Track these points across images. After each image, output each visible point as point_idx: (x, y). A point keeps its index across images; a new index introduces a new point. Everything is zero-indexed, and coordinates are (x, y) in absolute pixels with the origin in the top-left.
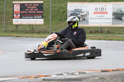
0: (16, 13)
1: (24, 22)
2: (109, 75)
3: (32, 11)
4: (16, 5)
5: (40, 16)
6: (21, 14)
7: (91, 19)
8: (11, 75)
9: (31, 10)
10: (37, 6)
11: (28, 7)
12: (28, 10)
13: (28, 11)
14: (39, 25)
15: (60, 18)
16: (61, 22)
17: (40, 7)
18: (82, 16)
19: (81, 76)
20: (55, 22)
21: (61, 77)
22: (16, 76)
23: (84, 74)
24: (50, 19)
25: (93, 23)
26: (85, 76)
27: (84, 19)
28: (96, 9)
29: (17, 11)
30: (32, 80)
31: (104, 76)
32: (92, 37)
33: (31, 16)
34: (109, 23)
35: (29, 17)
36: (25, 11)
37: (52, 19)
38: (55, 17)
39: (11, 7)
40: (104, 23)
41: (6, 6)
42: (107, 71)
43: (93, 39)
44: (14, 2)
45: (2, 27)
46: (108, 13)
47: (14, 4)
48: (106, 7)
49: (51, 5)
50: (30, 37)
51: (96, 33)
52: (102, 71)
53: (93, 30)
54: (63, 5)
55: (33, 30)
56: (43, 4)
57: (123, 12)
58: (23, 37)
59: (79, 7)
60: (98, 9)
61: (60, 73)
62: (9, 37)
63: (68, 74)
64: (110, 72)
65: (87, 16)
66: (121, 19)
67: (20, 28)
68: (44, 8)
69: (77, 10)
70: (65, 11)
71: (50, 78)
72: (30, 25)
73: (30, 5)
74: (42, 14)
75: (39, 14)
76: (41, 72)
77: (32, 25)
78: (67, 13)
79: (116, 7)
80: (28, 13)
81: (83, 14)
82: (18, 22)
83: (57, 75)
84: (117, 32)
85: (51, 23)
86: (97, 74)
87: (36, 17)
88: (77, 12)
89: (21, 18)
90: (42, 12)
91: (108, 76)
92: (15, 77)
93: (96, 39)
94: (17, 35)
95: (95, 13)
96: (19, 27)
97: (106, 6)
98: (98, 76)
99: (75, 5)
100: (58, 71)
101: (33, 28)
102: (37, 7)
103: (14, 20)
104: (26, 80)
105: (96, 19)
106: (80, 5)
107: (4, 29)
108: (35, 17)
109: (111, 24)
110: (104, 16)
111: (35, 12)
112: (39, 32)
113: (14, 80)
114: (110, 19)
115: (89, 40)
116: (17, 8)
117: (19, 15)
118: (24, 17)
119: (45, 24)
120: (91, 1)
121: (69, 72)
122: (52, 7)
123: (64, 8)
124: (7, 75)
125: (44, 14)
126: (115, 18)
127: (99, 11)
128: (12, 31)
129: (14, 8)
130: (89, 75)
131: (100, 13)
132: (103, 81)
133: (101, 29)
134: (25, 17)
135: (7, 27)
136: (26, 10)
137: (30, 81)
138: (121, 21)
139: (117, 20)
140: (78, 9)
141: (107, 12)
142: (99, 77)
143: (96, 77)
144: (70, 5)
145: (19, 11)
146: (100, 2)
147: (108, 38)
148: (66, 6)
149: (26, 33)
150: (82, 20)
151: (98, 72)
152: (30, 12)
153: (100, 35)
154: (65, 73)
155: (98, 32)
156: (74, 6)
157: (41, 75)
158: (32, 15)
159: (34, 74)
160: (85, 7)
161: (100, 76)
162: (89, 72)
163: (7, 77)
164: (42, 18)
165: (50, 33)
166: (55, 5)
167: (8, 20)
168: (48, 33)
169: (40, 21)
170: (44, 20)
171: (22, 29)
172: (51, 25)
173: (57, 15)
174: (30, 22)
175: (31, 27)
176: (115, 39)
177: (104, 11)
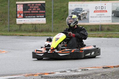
1: (28, 21)
2: (110, 72)
3: (35, 11)
4: (19, 5)
5: (42, 15)
6: (24, 14)
7: (91, 17)
8: (16, 73)
9: (33, 9)
11: (31, 7)
12: (31, 9)
13: (31, 11)
14: (42, 24)
15: (61, 17)
16: (62, 21)
17: (42, 6)
18: (82, 14)
19: (84, 73)
20: (57, 21)
21: (64, 74)
22: (22, 74)
24: (52, 18)
25: (93, 21)
26: (87, 72)
27: (85, 17)
28: (96, 8)
29: (20, 11)
30: (36, 78)
31: (106, 72)
32: (92, 34)
33: (33, 16)
34: (109, 21)
35: (32, 17)
37: (53, 19)
38: (56, 16)
39: (14, 7)
40: (104, 21)
41: (9, 6)
42: (109, 68)
43: (94, 37)
44: (17, 3)
45: (6, 27)
47: (17, 4)
48: (105, 6)
49: (52, 5)
50: (33, 36)
51: (97, 31)
52: (103, 68)
53: (94, 28)
54: (65, 5)
55: (36, 29)
56: (44, 4)
58: (26, 36)
59: (80, 6)
60: (98, 8)
61: (63, 70)
62: (13, 36)
63: (71, 71)
64: (111, 68)
65: (87, 14)
67: (23, 28)
68: (46, 8)
69: (78, 9)
70: (67, 10)
72: (33, 24)
73: (32, 5)
74: (44, 13)
75: (41, 13)
76: (45, 70)
77: (35, 24)
78: (68, 12)
79: (116, 5)
80: (31, 13)
82: (21, 21)
83: (60, 72)
84: (116, 30)
85: (53, 22)
86: (99, 71)
87: (38, 17)
88: (78, 10)
89: (24, 17)
91: (109, 73)
93: (97, 37)
94: (20, 34)
96: (23, 26)
97: (105, 4)
98: (100, 73)
100: (61, 69)
101: (35, 27)
102: (40, 7)
103: (17, 19)
104: (31, 77)
106: (81, 4)
107: (8, 29)
108: (37, 17)
109: (111, 22)
110: (104, 15)
111: (37, 12)
112: (41, 31)
113: (20, 77)
114: (110, 17)
115: (90, 38)
117: (22, 15)
118: (27, 17)
119: (47, 23)
121: (72, 69)
122: (53, 6)
123: (65, 7)
124: (12, 73)
125: (46, 14)
126: (114, 16)
128: (16, 31)
130: (91, 72)
131: (100, 11)
132: (105, 77)
133: (101, 27)
134: (28, 17)
135: (10, 26)
136: (29, 10)
137: (35, 78)
139: (117, 17)
140: (79, 8)
141: (106, 11)
142: (101, 74)
143: (97, 73)
144: (71, 4)
145: (22, 11)
147: (108, 36)
148: (67, 5)
149: (30, 32)
150: (83, 19)
151: (99, 69)
152: (32, 12)
153: (101, 33)
154: (68, 70)
155: (98, 30)
156: (75, 5)
157: (45, 72)
158: (35, 15)
160: (86, 6)
161: (102, 73)
162: (92, 69)
163: (13, 75)
164: (45, 17)
165: (52, 31)
166: (56, 4)
167: (11, 20)
168: (50, 31)
169: (42, 20)
170: (46, 19)
171: (25, 28)
172: (53, 24)
173: (59, 14)
174: (33, 21)
175: (34, 26)
176: (114, 37)
177: (104, 9)
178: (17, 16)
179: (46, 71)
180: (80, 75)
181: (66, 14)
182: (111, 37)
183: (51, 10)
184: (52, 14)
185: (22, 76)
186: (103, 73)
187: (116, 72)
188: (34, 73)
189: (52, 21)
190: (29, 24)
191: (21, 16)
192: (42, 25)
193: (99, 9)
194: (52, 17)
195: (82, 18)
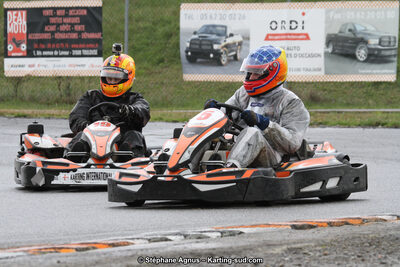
0: (14, 40)
1: (42, 68)
2: (318, 241)
3: (66, 32)
4: (15, 12)
5: (92, 49)
6: (30, 43)
9: (63, 28)
10: (80, 16)
11: (53, 20)
12: (53, 28)
13: (53, 33)
14: (91, 78)
15: (155, 55)
16: (158, 69)
17: (92, 18)
18: (226, 46)
19: (228, 243)
20: (140, 68)
21: (163, 248)
22: (18, 247)
23: (237, 236)
26: (240, 242)
27: (235, 56)
28: (274, 26)
29: (16, 32)
30: (68, 260)
31: (301, 241)
33: (62, 50)
34: (315, 70)
35: (56, 53)
36: (43, 31)
38: (139, 50)
40: (299, 70)
42: (311, 227)
44: (6, 5)
46: (310, 36)
47: (6, 10)
49: (126, 14)
50: (60, 117)
52: (295, 227)
54: (167, 14)
55: (69, 95)
56: (100, 8)
57: (360, 33)
58: (37, 116)
59: (218, 17)
60: (279, 25)
61: (159, 234)
63: (185, 236)
64: (320, 228)
65: (244, 47)
66: (353, 57)
67: (26, 90)
68: (104, 25)
69: (211, 28)
70: (174, 32)
71: (129, 250)
72: (60, 77)
73: (59, 13)
74: (98, 41)
75: (88, 41)
76: (98, 232)
77: (68, 78)
78: (179, 39)
79: (338, 16)
80: (53, 41)
81: (230, 41)
82: (20, 69)
83: (149, 240)
84: (340, 99)
86: (278, 238)
87: (79, 52)
88: (211, 33)
89: (30, 54)
90: (97, 36)
91: (313, 244)
92: (12, 248)
94: (17, 111)
95: (270, 37)
96: (25, 84)
97: (304, 14)
98: (281, 245)
99: (203, 12)
100: (154, 229)
101: (68, 87)
102: (83, 20)
103: (7, 62)
104: (50, 258)
106: (221, 12)
108: (75, 52)
109: (322, 73)
110: (298, 48)
111: (74, 36)
113: (12, 257)
114: (319, 55)
117: (24, 47)
118: (39, 53)
120: (256, 1)
121: (190, 232)
122: (130, 18)
123: (169, 22)
125: (104, 42)
126: (332, 53)
127: (283, 32)
128: (2, 100)
129: (9, 23)
130: (252, 241)
131: (287, 37)
132: (299, 259)
134: (45, 53)
136: (46, 29)
137: (62, 260)
138: (355, 62)
139: (342, 58)
140: (214, 26)
141: (306, 35)
142: (285, 247)
143: (274, 245)
144: (189, 12)
145: (25, 32)
146: (285, 1)
148: (177, 14)
149: (48, 104)
150: (229, 61)
151: (280, 231)
152: (58, 36)
154: (176, 234)
156: (203, 17)
157: (99, 241)
158: (68, 47)
159: (75, 240)
160: (237, 17)
161: (288, 244)
162: (254, 230)
164: (100, 55)
166: (139, 12)
169: (93, 66)
171: (33, 91)
173: (148, 45)
174: (60, 69)
175: (63, 84)
176: (333, 123)
177: (299, 31)
178: (6, 50)
179: (101, 237)
180: (214, 252)
181: (171, 46)
182: (320, 123)
183: (123, 31)
184: (126, 44)
185: (21, 254)
186: (293, 246)
187: (336, 244)
188: (61, 242)
190: (47, 77)
191: (20, 51)
192: (90, 82)
193: (283, 27)
195: (224, 59)
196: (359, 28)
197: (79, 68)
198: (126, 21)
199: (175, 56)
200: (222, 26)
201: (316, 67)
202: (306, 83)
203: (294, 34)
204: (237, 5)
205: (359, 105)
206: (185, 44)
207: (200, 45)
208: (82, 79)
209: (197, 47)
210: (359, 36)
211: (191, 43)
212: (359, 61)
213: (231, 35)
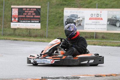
0: (14, 17)
1: (22, 26)
3: (30, 15)
4: (14, 9)
5: (37, 20)
6: (19, 18)
7: (86, 24)
9: (29, 14)
11: (26, 12)
12: (26, 14)
13: (26, 15)
15: (56, 23)
16: (57, 27)
17: (38, 12)
18: (77, 21)
20: (51, 27)
24: (47, 24)
25: (88, 29)
27: (80, 24)
28: (92, 15)
29: (15, 15)
33: (28, 20)
35: (26, 21)
37: (48, 24)
38: (51, 21)
39: (9, 11)
40: (99, 29)
41: (4, 10)
42: (101, 76)
44: (12, 7)
46: (103, 19)
47: (12, 8)
48: (101, 13)
49: (48, 10)
50: (27, 41)
51: (91, 39)
52: (96, 76)
53: (88, 36)
54: (60, 11)
55: (30, 34)
56: (40, 8)
58: (20, 40)
59: (75, 12)
62: (7, 40)
64: (103, 77)
65: (83, 21)
66: (115, 25)
67: (17, 32)
68: (41, 13)
69: (73, 16)
70: (62, 16)
72: (27, 29)
74: (39, 18)
75: (36, 18)
76: (37, 76)
77: (30, 29)
78: (63, 18)
79: (111, 13)
80: (26, 18)
81: (78, 19)
82: (16, 26)
84: (111, 38)
86: (91, 79)
87: (33, 21)
88: (73, 17)
89: (19, 21)
90: (39, 17)
93: (91, 45)
94: (14, 38)
95: (91, 19)
96: (17, 30)
97: (101, 12)
99: (71, 10)
101: (30, 32)
102: (35, 12)
103: (12, 24)
105: (91, 24)
107: (2, 32)
108: (32, 21)
109: (106, 30)
110: (99, 22)
111: (32, 16)
112: (36, 36)
114: (105, 25)
116: (15, 12)
117: (17, 19)
118: (21, 21)
119: (41, 28)
120: (87, 7)
122: (49, 12)
123: (61, 13)
124: (3, 78)
125: (41, 19)
126: (109, 24)
127: (95, 17)
128: (10, 35)
129: (13, 12)
131: (96, 19)
133: (96, 35)
134: (23, 21)
135: (5, 30)
136: (24, 14)
138: (116, 27)
139: (112, 26)
140: (74, 15)
141: (102, 18)
144: (67, 10)
145: (17, 15)
146: (96, 8)
147: (102, 44)
148: (63, 11)
149: (24, 37)
150: (78, 25)
151: (91, 77)
152: (27, 16)
153: (95, 41)
155: (93, 37)
156: (71, 12)
157: (37, 78)
158: (30, 20)
159: (30, 78)
160: (81, 12)
162: (84, 76)
164: (39, 22)
165: (47, 37)
166: (52, 10)
167: (6, 24)
168: (44, 37)
169: (37, 26)
170: (41, 25)
171: (19, 33)
172: (48, 29)
173: (54, 20)
174: (28, 26)
175: (28, 31)
176: (109, 45)
177: (99, 17)
178: (12, 20)
181: (61, 20)
182: (105, 45)
183: (47, 16)
184: (47, 19)
188: (26, 78)
189: (47, 26)
190: (23, 29)
191: (16, 20)
192: (36, 30)
194: (47, 22)
196: (117, 17)
197: (33, 26)
198: (48, 13)
199: (62, 24)
200: (77, 15)
201: (104, 28)
202: (101, 33)
203: (98, 18)
204: (81, 9)
205: (117, 40)
206: (65, 20)
207: (70, 20)
208: (34, 29)
209: (69, 21)
210: (118, 19)
211: (67, 20)
212: (117, 27)
213: (79, 18)
